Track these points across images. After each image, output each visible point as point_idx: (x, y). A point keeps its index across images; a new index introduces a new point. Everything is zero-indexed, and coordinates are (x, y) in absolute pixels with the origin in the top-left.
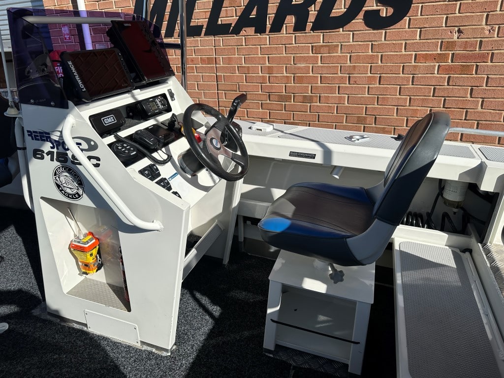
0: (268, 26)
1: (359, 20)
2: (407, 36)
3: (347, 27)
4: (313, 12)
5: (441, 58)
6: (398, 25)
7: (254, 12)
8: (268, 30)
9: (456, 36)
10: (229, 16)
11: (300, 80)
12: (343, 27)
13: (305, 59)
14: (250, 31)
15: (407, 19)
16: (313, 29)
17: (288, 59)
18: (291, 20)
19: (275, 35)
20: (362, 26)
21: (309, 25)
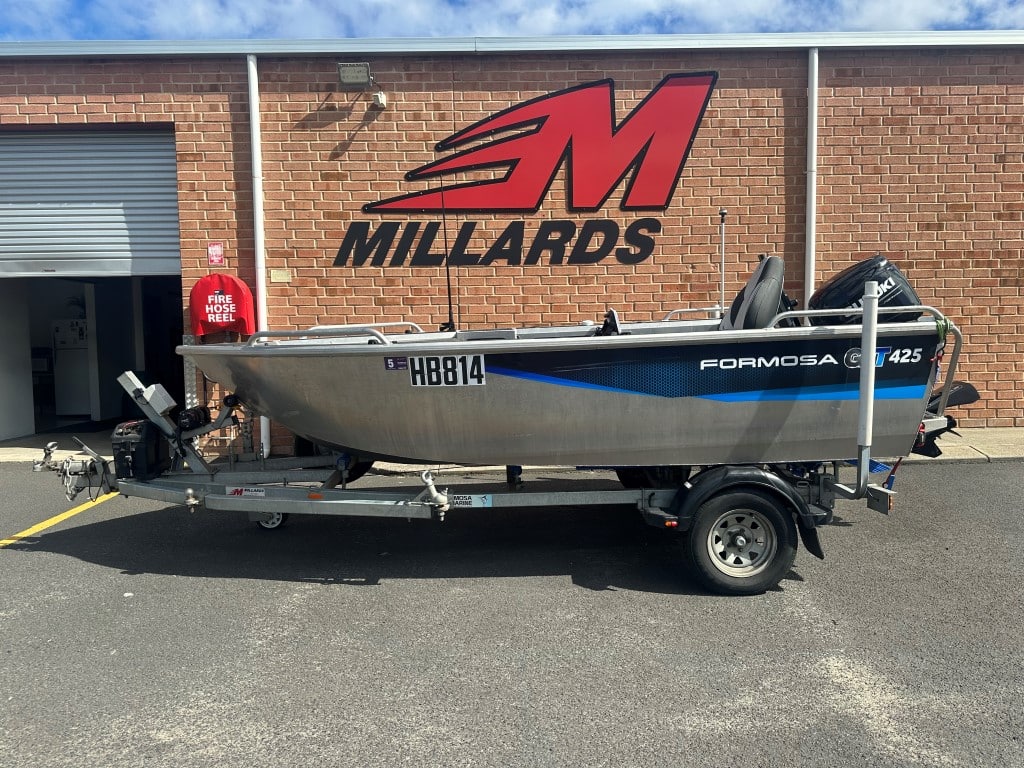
0: (523, 259)
1: (611, 257)
2: (653, 270)
3: (601, 262)
4: (569, 248)
5: (682, 288)
6: (645, 261)
7: (507, 245)
8: (522, 262)
9: (691, 271)
10: (478, 246)
11: (559, 309)
12: (597, 261)
13: (563, 290)
14: (503, 262)
15: (651, 256)
16: (569, 263)
17: (546, 289)
18: (547, 254)
19: (530, 268)
20: (616, 262)
21: (566, 260)
